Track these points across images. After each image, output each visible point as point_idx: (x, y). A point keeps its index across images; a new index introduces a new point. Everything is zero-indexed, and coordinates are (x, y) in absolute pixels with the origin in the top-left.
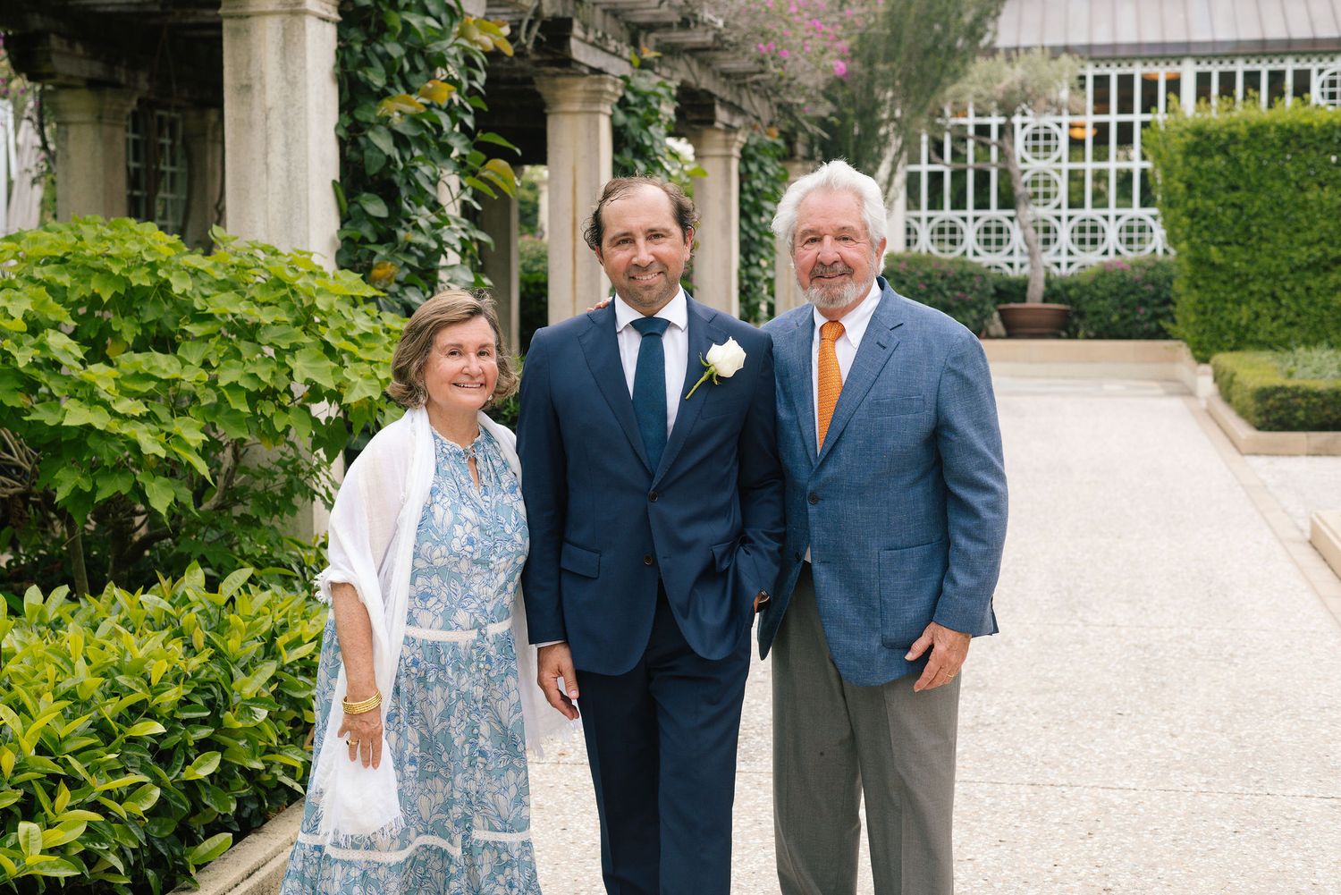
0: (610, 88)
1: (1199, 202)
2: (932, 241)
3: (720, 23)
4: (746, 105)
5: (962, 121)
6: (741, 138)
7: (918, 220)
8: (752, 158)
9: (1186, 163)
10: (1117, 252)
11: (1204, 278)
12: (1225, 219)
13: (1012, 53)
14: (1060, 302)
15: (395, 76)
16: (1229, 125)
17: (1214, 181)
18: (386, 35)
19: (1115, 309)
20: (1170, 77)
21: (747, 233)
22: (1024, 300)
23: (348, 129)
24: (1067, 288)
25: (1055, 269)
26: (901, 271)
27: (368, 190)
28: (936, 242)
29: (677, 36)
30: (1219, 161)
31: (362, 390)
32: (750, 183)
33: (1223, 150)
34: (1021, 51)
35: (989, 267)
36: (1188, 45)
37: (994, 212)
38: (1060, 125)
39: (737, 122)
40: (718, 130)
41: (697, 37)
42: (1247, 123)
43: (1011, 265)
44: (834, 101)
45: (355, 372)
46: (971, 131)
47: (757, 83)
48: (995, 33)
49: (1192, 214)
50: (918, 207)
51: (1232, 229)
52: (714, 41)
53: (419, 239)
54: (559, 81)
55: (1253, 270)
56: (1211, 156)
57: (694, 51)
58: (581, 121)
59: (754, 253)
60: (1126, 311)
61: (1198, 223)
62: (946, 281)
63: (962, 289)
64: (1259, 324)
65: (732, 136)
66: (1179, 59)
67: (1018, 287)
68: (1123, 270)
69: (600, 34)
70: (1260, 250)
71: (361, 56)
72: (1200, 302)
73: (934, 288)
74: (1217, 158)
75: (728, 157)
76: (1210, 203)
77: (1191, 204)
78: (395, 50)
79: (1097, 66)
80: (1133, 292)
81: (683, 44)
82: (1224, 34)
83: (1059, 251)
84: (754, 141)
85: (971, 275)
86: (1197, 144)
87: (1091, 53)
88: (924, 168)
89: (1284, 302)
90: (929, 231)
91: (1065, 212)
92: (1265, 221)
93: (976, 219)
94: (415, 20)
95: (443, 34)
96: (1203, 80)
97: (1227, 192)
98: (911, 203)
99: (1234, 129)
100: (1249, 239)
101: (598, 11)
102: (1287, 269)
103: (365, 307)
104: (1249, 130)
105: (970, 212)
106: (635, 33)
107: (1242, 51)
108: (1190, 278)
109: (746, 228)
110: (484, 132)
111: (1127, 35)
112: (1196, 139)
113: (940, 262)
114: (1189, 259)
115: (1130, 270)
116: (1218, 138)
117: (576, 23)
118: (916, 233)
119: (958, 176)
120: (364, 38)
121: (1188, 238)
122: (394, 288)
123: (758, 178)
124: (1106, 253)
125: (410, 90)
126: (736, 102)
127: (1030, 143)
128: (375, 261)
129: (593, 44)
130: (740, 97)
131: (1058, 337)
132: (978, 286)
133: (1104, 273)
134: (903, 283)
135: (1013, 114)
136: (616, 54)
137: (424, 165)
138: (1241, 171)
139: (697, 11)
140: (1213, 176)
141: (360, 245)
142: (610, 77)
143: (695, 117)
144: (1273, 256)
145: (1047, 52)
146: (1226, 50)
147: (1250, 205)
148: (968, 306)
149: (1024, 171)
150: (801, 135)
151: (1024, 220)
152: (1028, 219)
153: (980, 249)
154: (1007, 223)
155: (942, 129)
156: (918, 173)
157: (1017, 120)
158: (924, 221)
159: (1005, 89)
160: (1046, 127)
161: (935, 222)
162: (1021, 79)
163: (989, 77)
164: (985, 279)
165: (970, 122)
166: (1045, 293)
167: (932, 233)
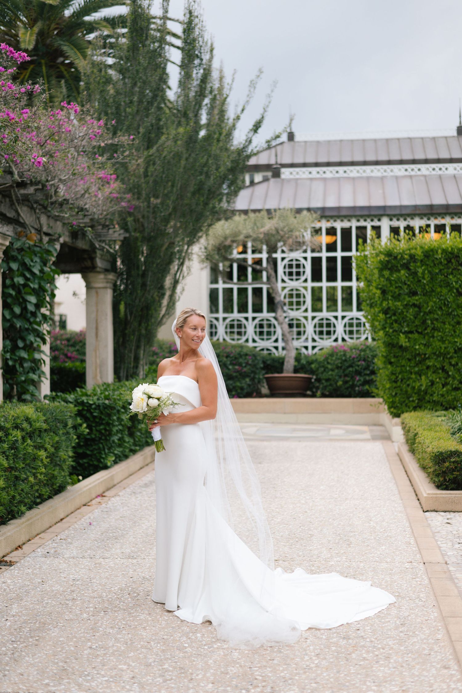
1: (390, 303)
2: (226, 332)
7: (217, 319)
8: (14, 259)
9: (381, 275)
10: (343, 340)
11: (395, 357)
12: (408, 315)
14: (305, 373)
17: (400, 288)
19: (340, 377)
20: (375, 227)
22: (281, 371)
24: (310, 363)
25: (304, 350)
28: (228, 333)
32: (12, 279)
33: (406, 266)
34: (278, 211)
35: (263, 350)
36: (384, 208)
37: (265, 314)
38: (306, 259)
42: (421, 247)
43: (276, 348)
46: (250, 262)
49: (386, 312)
50: (217, 311)
51: (414, 322)
55: (429, 351)
56: (399, 271)
60: (348, 379)
61: (390, 317)
62: (229, 359)
63: (240, 365)
64: (434, 389)
66: (379, 217)
67: (279, 362)
68: (345, 351)
70: (433, 337)
72: (392, 373)
74: (403, 272)
76: (398, 304)
77: (385, 304)
79: (329, 222)
80: (351, 366)
82: (407, 201)
83: (307, 339)
84: (17, 245)
85: (246, 355)
86: (388, 262)
87: (324, 213)
88: (221, 286)
89: (450, 373)
90: (224, 326)
91: (310, 314)
92: (436, 316)
93: (254, 318)
96: (395, 231)
97: (409, 297)
98: (213, 308)
99: (413, 251)
100: (426, 329)
102: (452, 350)
104: (422, 252)
105: (250, 315)
107: (418, 212)
108: (385, 357)
111: (347, 201)
112: (387, 259)
114: (384, 343)
115: (349, 351)
116: (402, 258)
118: (216, 327)
119: (243, 291)
121: (384, 328)
124: (336, 340)
127: (288, 270)
131: (305, 396)
132: (250, 362)
133: (333, 353)
138: (419, 281)
140: (400, 284)
144: (442, 341)
145: (294, 211)
146: (408, 211)
147: (425, 305)
148: (244, 376)
149: (284, 288)
150: (99, 253)
151: (281, 319)
152: (283, 317)
153: (257, 338)
154: (274, 321)
155: (232, 261)
156: (217, 289)
157: (278, 255)
158: (221, 320)
159: (266, 232)
160: (297, 260)
161: (228, 321)
162: (276, 225)
163: (255, 224)
164: (258, 358)
165: (250, 257)
166: (295, 366)
167: (226, 327)
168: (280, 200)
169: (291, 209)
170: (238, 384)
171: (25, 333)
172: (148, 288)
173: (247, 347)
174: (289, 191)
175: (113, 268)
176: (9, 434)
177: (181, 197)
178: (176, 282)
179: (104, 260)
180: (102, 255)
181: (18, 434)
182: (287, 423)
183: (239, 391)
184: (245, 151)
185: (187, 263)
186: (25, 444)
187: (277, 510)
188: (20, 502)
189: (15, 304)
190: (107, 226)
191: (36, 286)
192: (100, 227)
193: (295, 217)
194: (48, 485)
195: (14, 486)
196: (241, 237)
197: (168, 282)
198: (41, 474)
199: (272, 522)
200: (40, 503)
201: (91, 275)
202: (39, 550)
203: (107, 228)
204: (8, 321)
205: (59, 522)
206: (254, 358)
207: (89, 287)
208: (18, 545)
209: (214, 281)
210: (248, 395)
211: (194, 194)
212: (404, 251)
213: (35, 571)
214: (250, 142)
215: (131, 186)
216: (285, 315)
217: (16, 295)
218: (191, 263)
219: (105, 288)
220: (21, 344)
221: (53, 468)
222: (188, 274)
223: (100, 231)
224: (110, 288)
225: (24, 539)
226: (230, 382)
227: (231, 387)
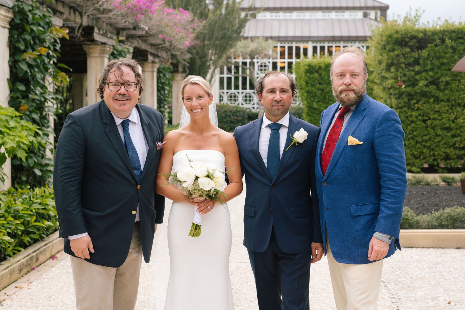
0: (108, 49)
1: (310, 88)
3: (147, 28)
4: (160, 55)
5: (237, 60)
6: (157, 66)
7: (223, 93)
8: (161, 72)
9: (306, 76)
11: (312, 113)
12: (318, 94)
13: (252, 39)
15: (29, 45)
16: (319, 64)
17: (314, 81)
18: (25, 33)
20: (305, 47)
21: (160, 97)
23: (12, 62)
27: (20, 82)
28: (229, 100)
29: (133, 32)
30: (316, 75)
31: (10, 144)
32: (160, 80)
33: (317, 71)
34: (256, 38)
35: (247, 109)
36: (310, 37)
37: (248, 91)
38: (269, 62)
39: (157, 60)
40: (149, 63)
41: (140, 33)
42: (324, 63)
43: (254, 108)
44: (192, 54)
45: (8, 138)
46: (240, 64)
47: (162, 47)
48: (244, 33)
49: (308, 92)
50: (223, 89)
51: (320, 97)
52: (146, 34)
53: (36, 97)
54: (91, 46)
56: (313, 73)
57: (140, 37)
58: (98, 60)
59: (162, 103)
61: (310, 95)
62: (232, 113)
63: (237, 116)
65: (154, 65)
66: (307, 42)
69: (104, 32)
71: (17, 39)
73: (227, 115)
75: (153, 72)
76: (313, 88)
77: (307, 89)
78: (28, 37)
79: (281, 43)
81: (136, 35)
84: (162, 67)
85: (240, 111)
86: (309, 69)
87: (279, 39)
88: (225, 76)
93: (242, 93)
94: (35, 28)
95: (44, 33)
96: (315, 49)
97: (319, 85)
98: (221, 87)
99: (320, 65)
100: (325, 100)
101: (105, 24)
103: (16, 119)
105: (240, 90)
106: (118, 31)
107: (327, 39)
108: (307, 113)
109: (159, 95)
110: (60, 63)
111: (291, 33)
112: (308, 68)
113: (230, 107)
114: (307, 106)
116: (315, 68)
117: (96, 28)
118: (223, 97)
119: (237, 78)
120: (18, 33)
121: (306, 100)
122: (28, 113)
123: (163, 79)
125: (33, 50)
126: (156, 53)
127: (260, 68)
128: (22, 104)
129: (102, 35)
130: (158, 52)
132: (242, 115)
135: (254, 58)
136: (111, 38)
137: (38, 74)
138: (323, 78)
139: (139, 24)
140: (314, 80)
141: (16, 99)
142: (108, 46)
143: (141, 58)
145: (264, 38)
148: (238, 121)
149: (258, 77)
150: (180, 65)
153: (244, 103)
154: (252, 94)
155: (231, 63)
156: (223, 77)
157: (255, 60)
158: (225, 93)
159: (250, 50)
160: (265, 63)
161: (229, 94)
162: (256, 47)
164: (245, 113)
165: (240, 61)
167: (228, 97)
168: (256, 32)
173: (240, 107)
174: (260, 26)
193: (265, 42)
201: (175, 74)
206: (243, 113)
209: (222, 73)
212: (316, 64)
226: (232, 125)
227: (232, 127)
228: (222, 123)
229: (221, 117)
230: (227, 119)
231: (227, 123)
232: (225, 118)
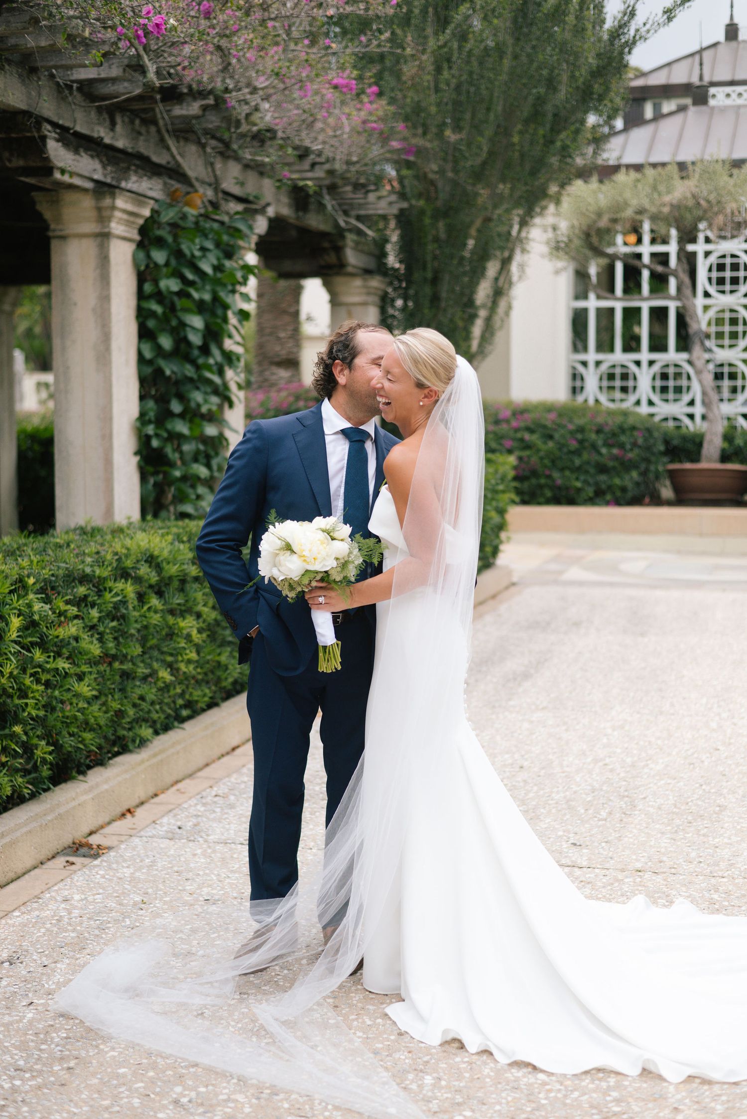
2: (601, 388)
5: (637, 249)
6: (136, 209)
7: (585, 364)
8: (160, 242)
14: (739, 462)
22: (697, 459)
25: (742, 422)
26: (549, 424)
28: (605, 390)
35: (666, 419)
37: (672, 355)
40: (72, 187)
43: (691, 416)
46: (646, 259)
50: (585, 349)
62: (602, 436)
63: (622, 446)
65: (107, 201)
67: (694, 443)
73: (586, 444)
75: (104, 237)
83: (746, 401)
84: (178, 218)
85: (633, 428)
88: (593, 304)
90: (598, 377)
93: (651, 363)
98: (579, 344)
105: (645, 355)
113: (605, 412)
118: (582, 379)
119: (632, 313)
127: (715, 274)
131: (739, 504)
132: (640, 441)
134: (551, 437)
135: (694, 238)
148: (627, 466)
149: (706, 308)
150: (350, 238)
151: (699, 364)
152: (703, 361)
153: (656, 398)
154: (688, 368)
155: (613, 258)
156: (585, 311)
157: (699, 248)
158: (591, 365)
159: (675, 202)
160: (733, 256)
161: (604, 367)
162: (694, 190)
163: (655, 188)
164: (656, 434)
165: (646, 250)
166: (723, 451)
167: (601, 379)
168: (705, 146)
169: (723, 161)
170: (617, 481)
171: (189, 386)
172: (443, 304)
173: (638, 414)
174: (722, 128)
175: (380, 268)
176: (105, 589)
177: (503, 131)
178: (498, 293)
179: (362, 251)
180: (357, 243)
181: (129, 589)
182: (704, 553)
183: (618, 494)
184: (624, 34)
185: (518, 258)
186: (145, 608)
187: (659, 742)
188: (137, 721)
189: (163, 330)
190: (363, 186)
191: (207, 297)
192: (349, 188)
193: (731, 176)
194: (207, 682)
195: (120, 690)
196: (629, 213)
197: (483, 292)
198: (189, 661)
199: (646, 770)
200: (190, 718)
201: (339, 280)
202: (165, 820)
203: (363, 191)
204: (150, 362)
205: (228, 753)
206: (647, 435)
207: (335, 303)
208: (127, 807)
209: (581, 295)
210: (636, 501)
211: (527, 122)
213: (137, 874)
214: (633, 14)
215: (408, 110)
216: (707, 356)
217: (164, 313)
218: (526, 257)
219: (364, 304)
220: (176, 407)
221: (218, 651)
222: (520, 277)
223: (351, 195)
224: (374, 305)
225: (141, 793)
226: (603, 478)
227: (603, 486)
228: (567, 473)
229: (565, 450)
230: (585, 456)
231: (587, 472)
232: (577, 453)
